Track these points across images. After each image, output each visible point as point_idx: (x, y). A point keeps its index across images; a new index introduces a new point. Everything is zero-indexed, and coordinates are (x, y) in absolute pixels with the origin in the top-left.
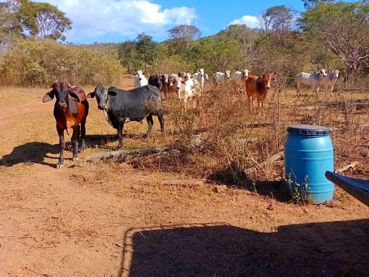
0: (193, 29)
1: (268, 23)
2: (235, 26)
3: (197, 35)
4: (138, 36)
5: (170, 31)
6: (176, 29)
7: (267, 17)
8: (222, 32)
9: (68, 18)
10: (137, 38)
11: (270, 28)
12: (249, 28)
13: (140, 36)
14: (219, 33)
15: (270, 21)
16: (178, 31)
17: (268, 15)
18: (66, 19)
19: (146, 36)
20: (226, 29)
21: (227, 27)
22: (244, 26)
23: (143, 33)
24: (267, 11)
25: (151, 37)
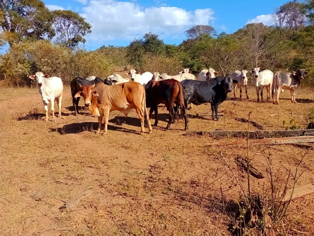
0: (209, 29)
1: (282, 20)
2: (252, 25)
3: (213, 33)
4: (144, 35)
5: (187, 31)
6: (193, 29)
7: (281, 14)
8: (240, 31)
9: (88, 23)
10: (144, 37)
11: (284, 24)
12: (265, 26)
13: (147, 35)
14: (237, 31)
15: (284, 18)
16: (195, 31)
17: (281, 11)
18: (86, 24)
19: (152, 35)
20: (244, 27)
21: (244, 26)
22: (261, 24)
23: (150, 33)
24: (281, 8)
25: (157, 36)
